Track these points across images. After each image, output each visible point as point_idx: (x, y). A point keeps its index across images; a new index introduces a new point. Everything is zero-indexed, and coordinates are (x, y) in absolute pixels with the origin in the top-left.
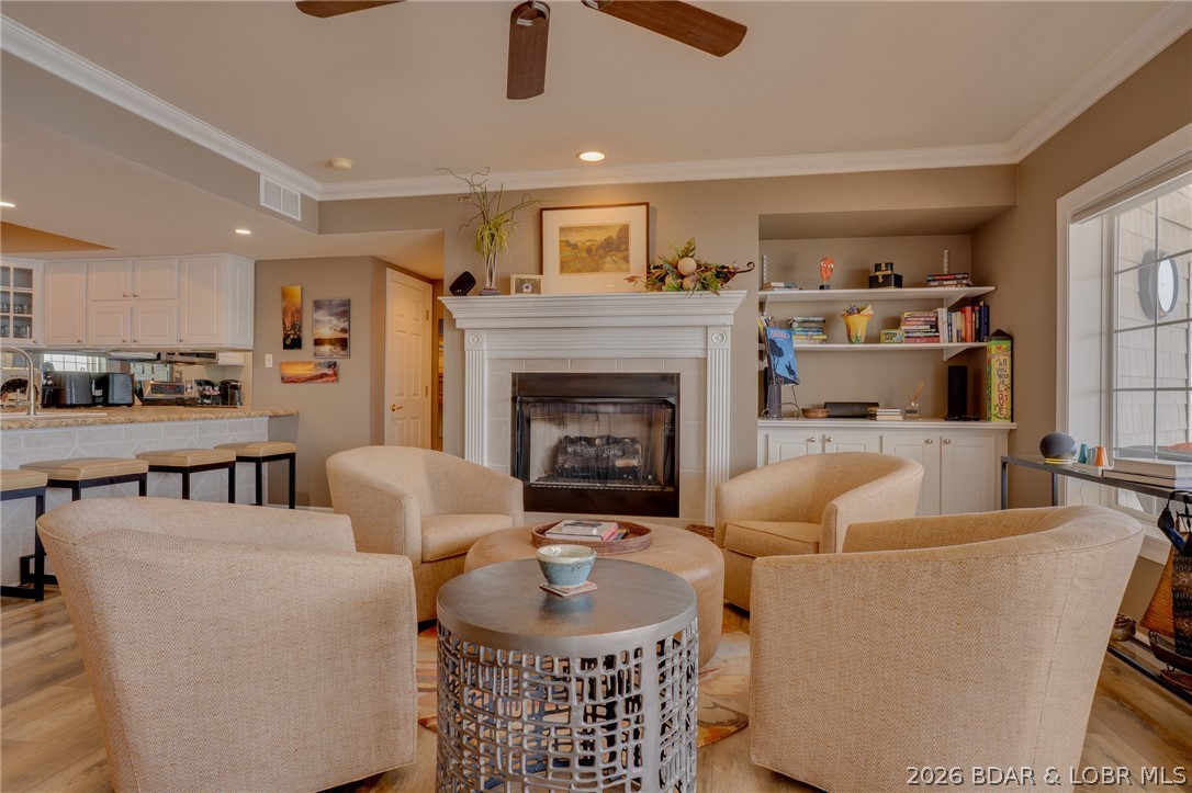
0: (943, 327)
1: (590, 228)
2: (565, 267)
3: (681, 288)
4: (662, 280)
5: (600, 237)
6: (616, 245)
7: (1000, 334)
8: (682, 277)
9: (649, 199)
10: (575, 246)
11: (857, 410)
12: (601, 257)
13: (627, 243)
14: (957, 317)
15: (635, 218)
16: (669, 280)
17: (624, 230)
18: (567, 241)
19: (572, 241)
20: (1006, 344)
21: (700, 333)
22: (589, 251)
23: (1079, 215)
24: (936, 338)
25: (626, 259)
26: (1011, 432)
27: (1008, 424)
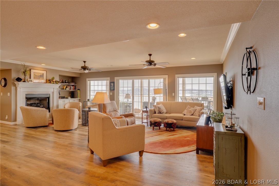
0: (71, 88)
1: (38, 73)
2: (34, 78)
3: (53, 83)
4: (50, 82)
5: (40, 74)
6: (42, 76)
7: (79, 89)
8: (54, 82)
9: (46, 70)
10: (36, 75)
11: (63, 97)
12: (40, 77)
13: (43, 76)
14: (73, 87)
15: (45, 72)
16: (52, 82)
17: (43, 74)
18: (35, 75)
19: (36, 74)
20: (79, 90)
21: (53, 89)
22: (38, 76)
23: (88, 81)
24: (71, 89)
25: (43, 78)
26: (80, 99)
27: (80, 98)
